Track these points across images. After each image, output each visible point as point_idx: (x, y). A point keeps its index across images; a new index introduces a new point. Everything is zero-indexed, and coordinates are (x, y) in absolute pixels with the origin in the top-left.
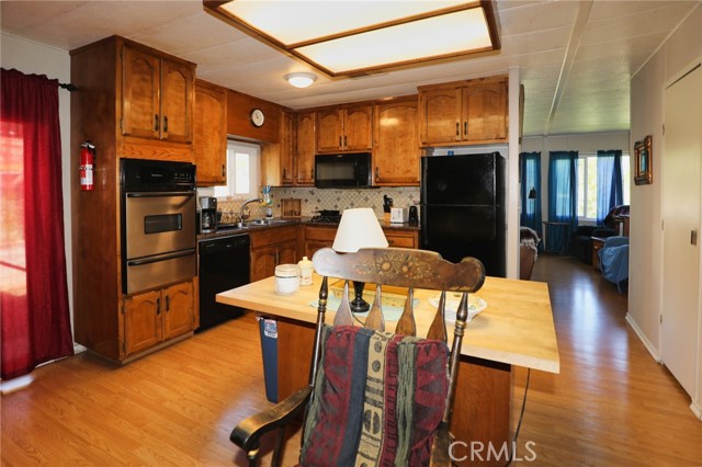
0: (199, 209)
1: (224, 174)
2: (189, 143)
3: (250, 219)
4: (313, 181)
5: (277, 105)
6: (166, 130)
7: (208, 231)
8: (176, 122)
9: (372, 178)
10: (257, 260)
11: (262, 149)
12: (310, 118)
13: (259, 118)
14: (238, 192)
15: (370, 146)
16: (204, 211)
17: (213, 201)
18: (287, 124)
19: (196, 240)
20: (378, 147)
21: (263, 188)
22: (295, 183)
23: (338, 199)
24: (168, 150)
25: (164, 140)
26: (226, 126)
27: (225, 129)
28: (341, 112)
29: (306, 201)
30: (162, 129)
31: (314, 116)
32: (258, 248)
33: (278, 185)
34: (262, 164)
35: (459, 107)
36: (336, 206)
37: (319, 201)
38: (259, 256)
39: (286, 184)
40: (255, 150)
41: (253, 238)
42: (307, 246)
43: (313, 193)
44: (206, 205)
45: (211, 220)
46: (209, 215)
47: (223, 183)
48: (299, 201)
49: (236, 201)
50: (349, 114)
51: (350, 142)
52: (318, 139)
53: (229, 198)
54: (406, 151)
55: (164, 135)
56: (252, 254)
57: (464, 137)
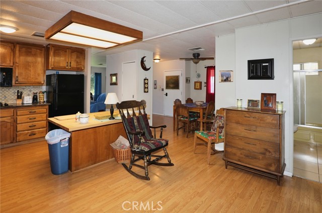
15: (11, 65)
20: (17, 66)
57: (69, 67)
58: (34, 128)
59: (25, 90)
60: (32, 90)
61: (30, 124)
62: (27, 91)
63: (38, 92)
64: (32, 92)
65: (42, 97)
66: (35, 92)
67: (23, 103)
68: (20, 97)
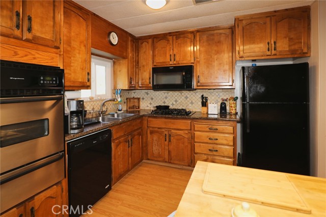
0: (67, 111)
1: (89, 80)
2: (58, 48)
3: (107, 113)
4: (151, 85)
5: (126, 32)
6: (30, 30)
7: (76, 131)
8: (42, 25)
9: (194, 84)
10: (116, 149)
11: (114, 63)
12: (148, 43)
13: (114, 38)
14: (98, 94)
15: (192, 61)
16: (72, 113)
17: (80, 103)
18: (132, 46)
19: (65, 141)
20: (199, 62)
21: (115, 90)
22: (137, 87)
23: (166, 98)
24: (33, 52)
25: (27, 40)
26: (90, 41)
27: (90, 44)
28: (170, 38)
29: (143, 99)
30: (25, 29)
31: (150, 41)
32: (116, 139)
33: (127, 88)
34: (115, 74)
35: (268, 30)
36: (164, 102)
37: (152, 99)
38: (117, 146)
39: (132, 88)
40: (109, 64)
41: (113, 132)
42: (149, 132)
43: (147, 94)
44: (74, 107)
45: (79, 121)
46: (77, 116)
47: (88, 87)
48: (139, 99)
49: (96, 101)
50: (177, 39)
51: (177, 59)
52: (154, 56)
53: (91, 98)
54: (220, 64)
55: (27, 35)
56: (113, 144)
57: (273, 52)
58: (215, 153)
59: (213, 94)
60: (221, 94)
61: (211, 147)
62: (215, 96)
63: (229, 98)
64: (221, 98)
65: (233, 105)
66: (225, 98)
67: (208, 114)
68: (204, 104)
